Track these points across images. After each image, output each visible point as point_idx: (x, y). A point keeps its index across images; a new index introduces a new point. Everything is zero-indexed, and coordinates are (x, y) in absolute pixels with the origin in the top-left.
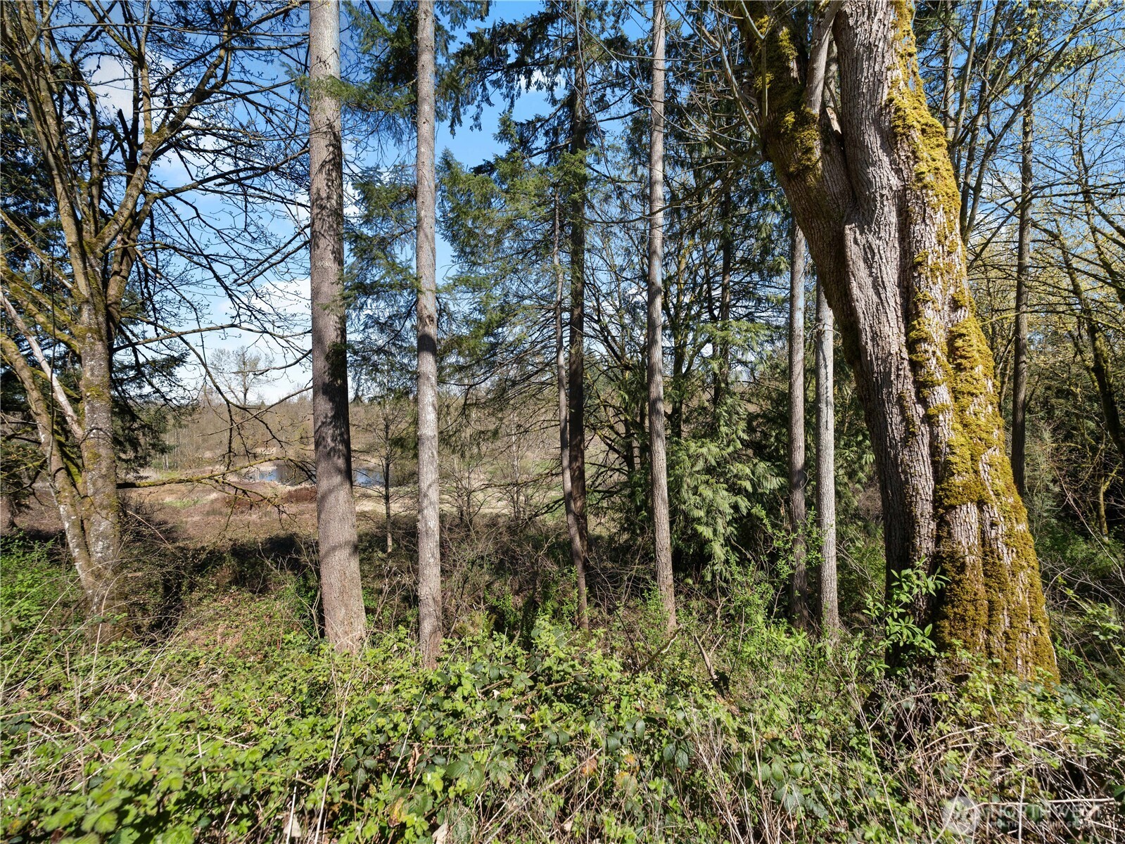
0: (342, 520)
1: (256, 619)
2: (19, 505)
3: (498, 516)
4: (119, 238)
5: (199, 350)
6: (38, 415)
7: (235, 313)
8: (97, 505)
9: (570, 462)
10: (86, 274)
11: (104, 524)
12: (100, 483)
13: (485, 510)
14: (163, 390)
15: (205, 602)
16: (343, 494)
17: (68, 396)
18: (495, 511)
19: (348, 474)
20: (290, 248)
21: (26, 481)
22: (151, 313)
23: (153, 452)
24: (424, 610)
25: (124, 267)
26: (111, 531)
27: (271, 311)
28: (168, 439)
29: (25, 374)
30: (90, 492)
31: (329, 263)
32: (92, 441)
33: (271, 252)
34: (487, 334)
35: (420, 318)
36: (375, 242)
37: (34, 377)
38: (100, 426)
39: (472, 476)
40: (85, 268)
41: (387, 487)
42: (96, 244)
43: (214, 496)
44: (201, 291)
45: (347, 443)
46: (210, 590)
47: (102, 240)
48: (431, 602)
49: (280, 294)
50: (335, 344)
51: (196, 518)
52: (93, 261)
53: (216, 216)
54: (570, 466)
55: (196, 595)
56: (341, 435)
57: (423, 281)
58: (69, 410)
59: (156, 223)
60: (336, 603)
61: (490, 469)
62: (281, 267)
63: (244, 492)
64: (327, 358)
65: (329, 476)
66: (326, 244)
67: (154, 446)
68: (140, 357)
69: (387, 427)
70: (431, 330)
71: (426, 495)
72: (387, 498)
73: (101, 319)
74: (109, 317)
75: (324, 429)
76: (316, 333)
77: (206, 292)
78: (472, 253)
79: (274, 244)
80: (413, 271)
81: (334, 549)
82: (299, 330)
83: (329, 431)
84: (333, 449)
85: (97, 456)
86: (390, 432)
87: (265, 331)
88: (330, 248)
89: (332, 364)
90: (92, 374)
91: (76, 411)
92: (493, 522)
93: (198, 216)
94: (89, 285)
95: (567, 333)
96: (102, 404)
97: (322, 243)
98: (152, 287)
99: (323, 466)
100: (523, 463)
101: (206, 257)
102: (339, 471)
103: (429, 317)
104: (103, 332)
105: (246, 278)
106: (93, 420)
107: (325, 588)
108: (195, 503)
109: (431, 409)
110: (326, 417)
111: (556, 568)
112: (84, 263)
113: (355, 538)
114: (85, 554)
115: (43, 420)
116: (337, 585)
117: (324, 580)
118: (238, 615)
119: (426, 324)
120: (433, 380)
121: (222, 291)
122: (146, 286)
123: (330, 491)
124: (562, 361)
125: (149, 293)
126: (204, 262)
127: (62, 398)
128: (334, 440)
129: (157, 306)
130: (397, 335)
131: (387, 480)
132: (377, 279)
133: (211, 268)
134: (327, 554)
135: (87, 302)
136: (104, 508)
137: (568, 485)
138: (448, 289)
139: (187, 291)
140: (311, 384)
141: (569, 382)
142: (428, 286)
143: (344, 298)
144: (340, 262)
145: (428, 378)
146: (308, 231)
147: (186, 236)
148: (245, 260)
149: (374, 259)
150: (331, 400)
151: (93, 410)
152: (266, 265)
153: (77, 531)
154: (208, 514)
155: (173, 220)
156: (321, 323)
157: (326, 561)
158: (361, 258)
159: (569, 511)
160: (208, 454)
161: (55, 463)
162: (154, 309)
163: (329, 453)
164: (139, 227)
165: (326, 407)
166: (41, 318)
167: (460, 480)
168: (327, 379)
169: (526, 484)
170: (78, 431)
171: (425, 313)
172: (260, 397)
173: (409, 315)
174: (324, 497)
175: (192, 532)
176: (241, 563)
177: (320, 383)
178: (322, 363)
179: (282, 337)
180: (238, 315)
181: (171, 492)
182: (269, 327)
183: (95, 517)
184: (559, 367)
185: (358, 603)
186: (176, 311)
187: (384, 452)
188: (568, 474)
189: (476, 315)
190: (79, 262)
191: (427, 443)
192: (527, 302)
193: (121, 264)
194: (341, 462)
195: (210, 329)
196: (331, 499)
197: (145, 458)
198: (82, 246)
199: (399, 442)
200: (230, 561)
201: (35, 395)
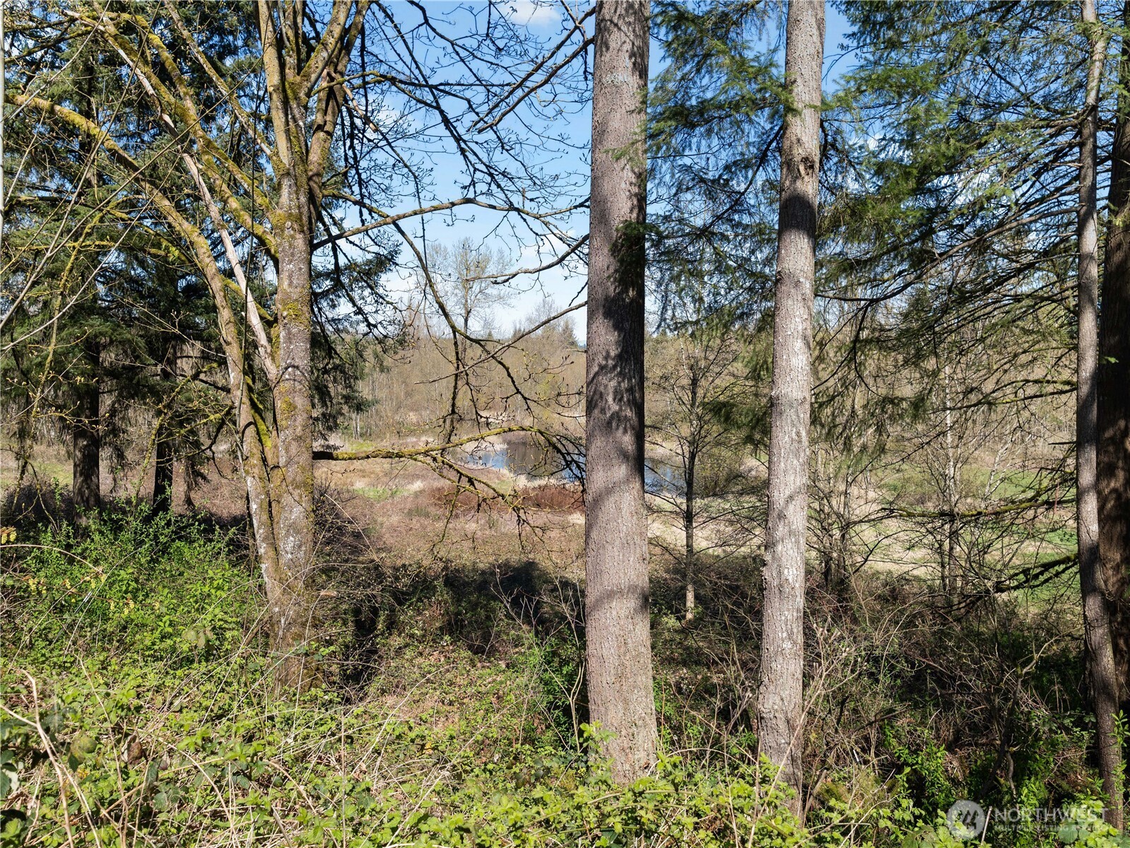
0: (626, 545)
1: (479, 696)
2: (198, 474)
3: (904, 579)
4: (325, 72)
5: (419, 244)
6: (228, 343)
7: (467, 181)
8: (289, 480)
9: (1099, 477)
10: (287, 132)
11: (296, 511)
12: (294, 448)
13: (878, 564)
14: (367, 309)
15: (409, 654)
16: (627, 499)
17: (262, 318)
18: (897, 569)
19: (638, 462)
20: (560, 58)
21: (206, 442)
22: (356, 189)
23: (345, 409)
24: (766, 738)
25: (329, 118)
26: (304, 522)
27: (522, 173)
28: (364, 390)
29: (216, 284)
30: (282, 461)
31: (625, 76)
32: (288, 385)
33: (530, 68)
34: (920, 190)
35: (788, 165)
36: (709, 25)
37: (226, 288)
38: (297, 362)
39: (854, 490)
40: (287, 123)
41: (690, 496)
42: (300, 84)
43: (418, 485)
44: (422, 146)
45: (639, 408)
46: (412, 636)
47: (307, 77)
48: (782, 726)
49: (537, 141)
50: (628, 224)
51: (395, 519)
52: (296, 111)
53: (451, 18)
54: (1096, 486)
55: (396, 641)
56: (630, 390)
57: (799, 89)
58: (262, 338)
59: (368, 43)
60: (609, 694)
61: (891, 478)
62: (544, 94)
63: (471, 481)
64: (614, 250)
65: (609, 466)
66: (622, 41)
67: (347, 399)
68: (341, 256)
69: (694, 382)
70: (809, 187)
71: (781, 516)
72: (689, 517)
73: (303, 199)
74: (312, 198)
75: (603, 379)
76: (596, 204)
77: (429, 147)
78: (889, 23)
79: (532, 53)
80: (778, 72)
81: (610, 595)
82: (562, 203)
83: (610, 384)
84: (616, 416)
85: (292, 407)
86: (700, 392)
87: (512, 208)
88: (628, 46)
89: (621, 261)
90: (291, 284)
91: (270, 340)
92: (893, 593)
93: (426, 22)
94: (291, 148)
95: (1104, 179)
96: (301, 329)
97: (615, 39)
98: (358, 147)
99: (599, 444)
100: (967, 472)
101: (431, 87)
102: (625, 455)
103: (805, 160)
104: (305, 219)
105: (489, 120)
106: (289, 352)
107: (593, 664)
108: (393, 495)
109: (799, 344)
110: (607, 357)
111: (1043, 712)
112: (286, 115)
113: (644, 582)
114: (272, 553)
115: (233, 353)
116: (612, 662)
117: (591, 649)
118: (451, 684)
119: (799, 176)
120: (807, 287)
121: (451, 144)
122: (352, 147)
123: (609, 491)
124: (1091, 240)
125: (355, 158)
126: (429, 98)
127: (255, 321)
128: (618, 397)
129: (364, 176)
130: (737, 203)
131: (690, 483)
132: (709, 95)
133: (438, 108)
134: (599, 602)
135: (288, 174)
136: (298, 487)
137: (1092, 527)
138: (844, 103)
139: (407, 149)
140: (584, 297)
141: (1105, 289)
142: (806, 98)
143: (652, 136)
144: (641, 70)
145: (797, 284)
146: (591, 21)
147: (408, 59)
148: (487, 86)
149: (707, 56)
150: (617, 327)
151: (289, 339)
152: (519, 93)
153: (265, 517)
154: (410, 513)
155: (391, 33)
156: (607, 186)
157: (596, 615)
158: (681, 59)
159: (1088, 588)
160: (413, 417)
161: (244, 415)
162: (361, 183)
163: (609, 423)
164: (348, 53)
165: (609, 339)
166: (234, 203)
167: (828, 497)
168: (612, 290)
169: (976, 518)
170: (272, 371)
171: (798, 153)
172: (487, 324)
173: (762, 159)
174: (597, 501)
175: (389, 539)
176: (458, 601)
177: (600, 295)
178: (604, 260)
179: (537, 217)
180: (473, 183)
181: (363, 473)
182: (516, 200)
183: (287, 499)
184: (1083, 258)
185: (644, 703)
186: (387, 182)
187: (686, 430)
188: (1091, 505)
189: (895, 151)
190: (281, 115)
191: (790, 414)
192: (1008, 117)
193: (325, 113)
194: (627, 440)
195: (436, 209)
196: (609, 505)
197: (335, 418)
198: (284, 91)
199: (722, 411)
200: (443, 594)
201: (225, 314)
